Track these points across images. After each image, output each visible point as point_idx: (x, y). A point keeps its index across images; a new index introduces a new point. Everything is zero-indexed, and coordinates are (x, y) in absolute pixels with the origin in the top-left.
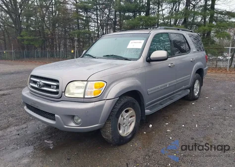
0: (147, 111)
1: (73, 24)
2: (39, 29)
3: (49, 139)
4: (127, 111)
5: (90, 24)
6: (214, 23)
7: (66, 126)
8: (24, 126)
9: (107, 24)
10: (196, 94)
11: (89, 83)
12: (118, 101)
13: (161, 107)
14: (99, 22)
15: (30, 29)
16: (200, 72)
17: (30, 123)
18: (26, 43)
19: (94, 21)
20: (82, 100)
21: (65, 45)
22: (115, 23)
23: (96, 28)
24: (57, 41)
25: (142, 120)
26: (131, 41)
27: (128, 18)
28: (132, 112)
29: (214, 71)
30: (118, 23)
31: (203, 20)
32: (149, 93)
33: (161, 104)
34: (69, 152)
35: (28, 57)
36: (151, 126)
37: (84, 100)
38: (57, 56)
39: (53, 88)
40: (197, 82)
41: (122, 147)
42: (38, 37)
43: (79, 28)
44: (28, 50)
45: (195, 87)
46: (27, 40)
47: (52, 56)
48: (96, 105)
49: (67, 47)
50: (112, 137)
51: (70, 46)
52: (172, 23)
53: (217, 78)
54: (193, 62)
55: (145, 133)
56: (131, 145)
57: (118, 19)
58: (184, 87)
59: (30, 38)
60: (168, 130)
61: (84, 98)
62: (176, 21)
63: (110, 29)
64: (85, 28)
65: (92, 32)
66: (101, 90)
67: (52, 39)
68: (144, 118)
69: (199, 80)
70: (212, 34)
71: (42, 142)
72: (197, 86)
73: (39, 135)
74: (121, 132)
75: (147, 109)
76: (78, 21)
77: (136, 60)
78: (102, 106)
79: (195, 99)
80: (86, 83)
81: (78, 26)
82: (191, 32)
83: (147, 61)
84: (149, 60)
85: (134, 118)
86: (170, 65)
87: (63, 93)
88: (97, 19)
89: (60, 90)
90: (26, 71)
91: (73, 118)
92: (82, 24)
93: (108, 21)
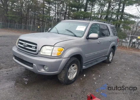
0: (84, 67)
1: (40, 10)
2: (18, 10)
3: (26, 78)
4: (73, 66)
5: (51, 11)
6: (123, 20)
7: (39, 71)
8: (11, 69)
9: (61, 13)
10: (110, 60)
11: (55, 48)
12: (69, 59)
13: (91, 65)
14: (56, 11)
15: (13, 10)
16: (114, 47)
17: (14, 68)
18: (9, 18)
19: (53, 10)
20: (50, 57)
21: (34, 23)
22: (66, 13)
23: (54, 15)
24: (29, 20)
25: (80, 72)
26: (78, 26)
27: (74, 11)
28: (76, 66)
29: (120, 48)
30: (67, 13)
31: (116, 18)
32: (86, 57)
33: (91, 64)
34: (38, 86)
35: (10, 27)
36: (85, 75)
37: (51, 57)
38: (28, 29)
39: (33, 48)
40: (112, 53)
41: (69, 86)
42: (17, 16)
43: (44, 13)
44: (10, 23)
45: (110, 56)
46: (11, 17)
47: (25, 28)
48: (57, 61)
49: (35, 24)
50: (64, 80)
51: (37, 23)
52: (99, 17)
53: (122, 52)
54: (110, 42)
55: (81, 79)
56: (73, 85)
57: (68, 11)
58: (103, 55)
59: (12, 16)
60: (94, 79)
61: (51, 56)
62: (101, 16)
63: (62, 16)
64: (47, 14)
65: (52, 17)
66: (61, 52)
67: (27, 18)
68: (82, 71)
69: (113, 53)
70: (121, 26)
71: (22, 79)
72: (111, 55)
73: (20, 75)
74: (69, 77)
75: (84, 66)
76: (44, 9)
77: (81, 37)
78: (61, 61)
79: (109, 63)
80: (53, 47)
81: (44, 12)
82: (111, 24)
83: (87, 39)
84: (88, 38)
85: (76, 70)
86: (98, 42)
87: (39, 52)
88: (55, 9)
89: (37, 50)
90: (9, 36)
91: (44, 67)
92: (45, 11)
93: (61, 11)
